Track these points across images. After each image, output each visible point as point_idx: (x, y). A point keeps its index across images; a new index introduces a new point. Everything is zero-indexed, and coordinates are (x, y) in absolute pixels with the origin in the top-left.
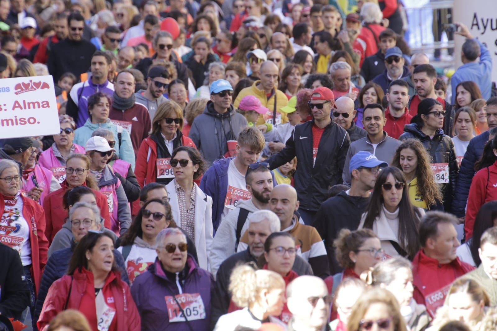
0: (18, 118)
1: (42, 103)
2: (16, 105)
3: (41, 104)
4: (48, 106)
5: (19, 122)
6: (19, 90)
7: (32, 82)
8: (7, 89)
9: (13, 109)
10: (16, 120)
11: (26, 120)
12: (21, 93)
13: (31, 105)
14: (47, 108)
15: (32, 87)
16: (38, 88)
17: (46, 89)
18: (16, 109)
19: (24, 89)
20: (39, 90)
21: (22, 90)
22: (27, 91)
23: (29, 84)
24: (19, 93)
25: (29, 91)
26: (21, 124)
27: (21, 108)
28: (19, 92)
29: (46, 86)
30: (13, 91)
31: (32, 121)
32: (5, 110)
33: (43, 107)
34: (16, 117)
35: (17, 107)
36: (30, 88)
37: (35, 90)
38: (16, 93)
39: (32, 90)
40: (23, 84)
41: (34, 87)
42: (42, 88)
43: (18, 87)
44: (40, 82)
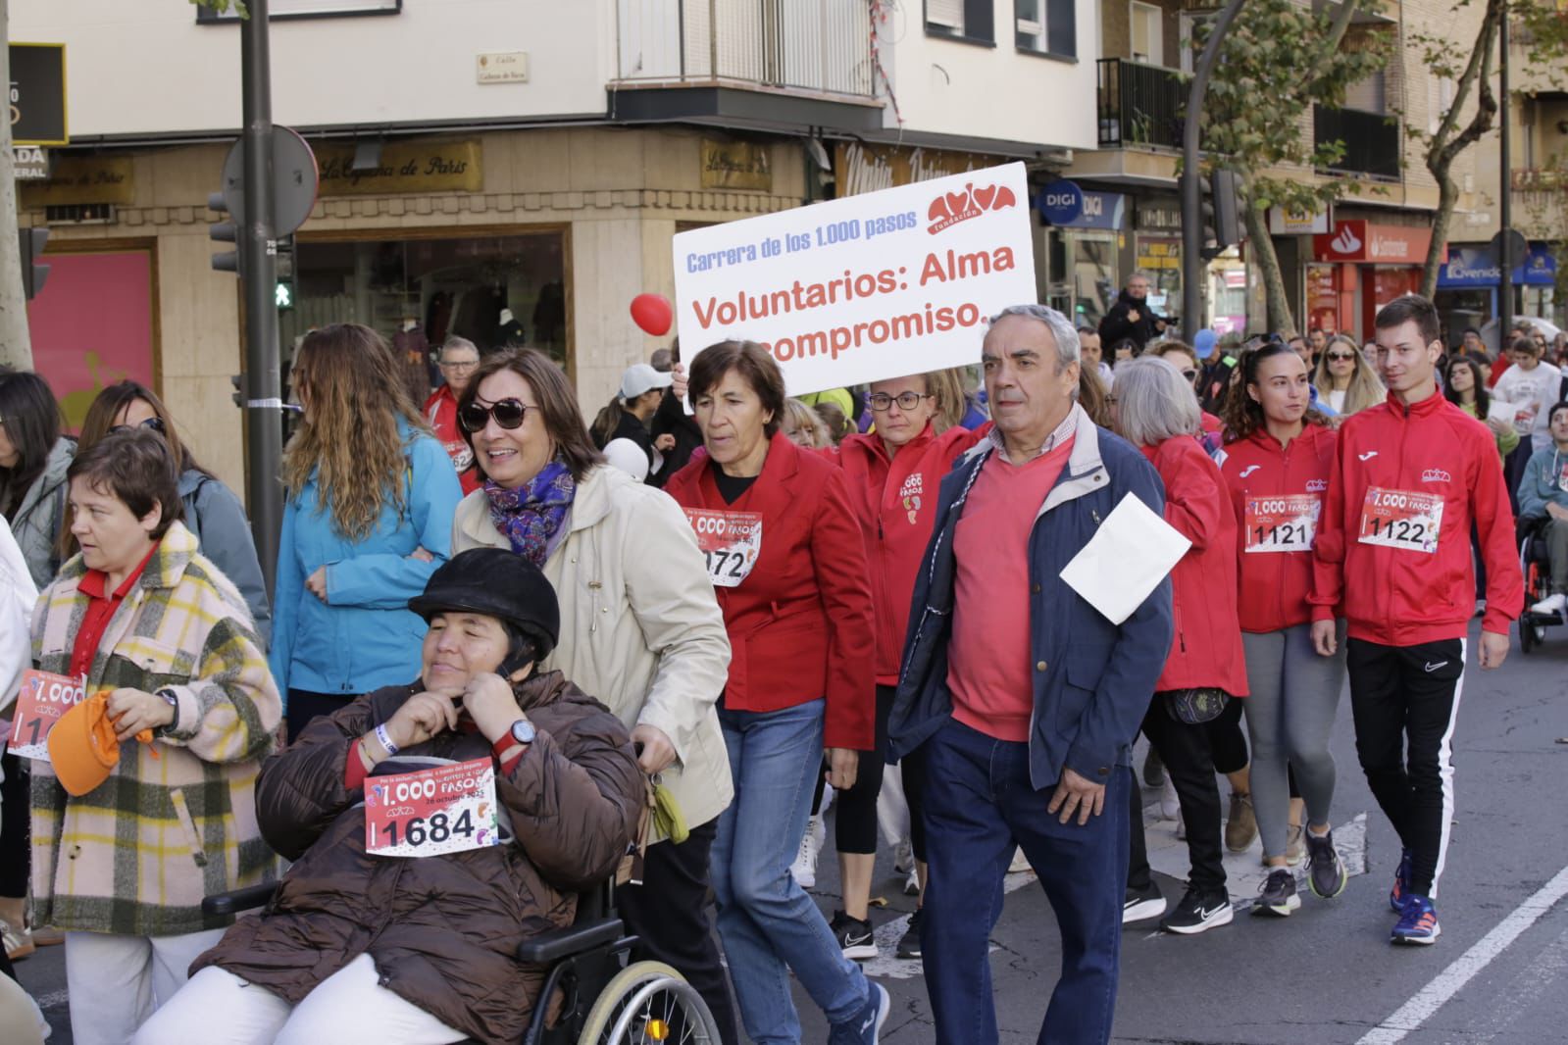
0: (934, 310)
1: (996, 254)
2: (932, 269)
3: (992, 260)
4: (1010, 265)
5: (935, 321)
6: (940, 218)
7: (973, 189)
8: (907, 220)
9: (923, 282)
10: (929, 315)
11: (954, 315)
12: (945, 227)
13: (968, 264)
14: (1008, 269)
15: (972, 206)
16: (985, 207)
17: (1006, 208)
18: (930, 280)
19: (952, 214)
20: (989, 214)
21: (947, 216)
22: (960, 220)
23: (964, 196)
24: (940, 230)
25: (964, 219)
26: (940, 327)
27: (943, 278)
28: (938, 224)
29: (1006, 198)
30: (924, 222)
31: (968, 315)
32: (904, 286)
33: (998, 268)
34: (928, 306)
35: (932, 274)
36: (966, 209)
37: (979, 213)
38: (932, 230)
39: (972, 216)
40: (950, 196)
41: (977, 205)
42: (996, 207)
43: (937, 208)
44: (992, 188)
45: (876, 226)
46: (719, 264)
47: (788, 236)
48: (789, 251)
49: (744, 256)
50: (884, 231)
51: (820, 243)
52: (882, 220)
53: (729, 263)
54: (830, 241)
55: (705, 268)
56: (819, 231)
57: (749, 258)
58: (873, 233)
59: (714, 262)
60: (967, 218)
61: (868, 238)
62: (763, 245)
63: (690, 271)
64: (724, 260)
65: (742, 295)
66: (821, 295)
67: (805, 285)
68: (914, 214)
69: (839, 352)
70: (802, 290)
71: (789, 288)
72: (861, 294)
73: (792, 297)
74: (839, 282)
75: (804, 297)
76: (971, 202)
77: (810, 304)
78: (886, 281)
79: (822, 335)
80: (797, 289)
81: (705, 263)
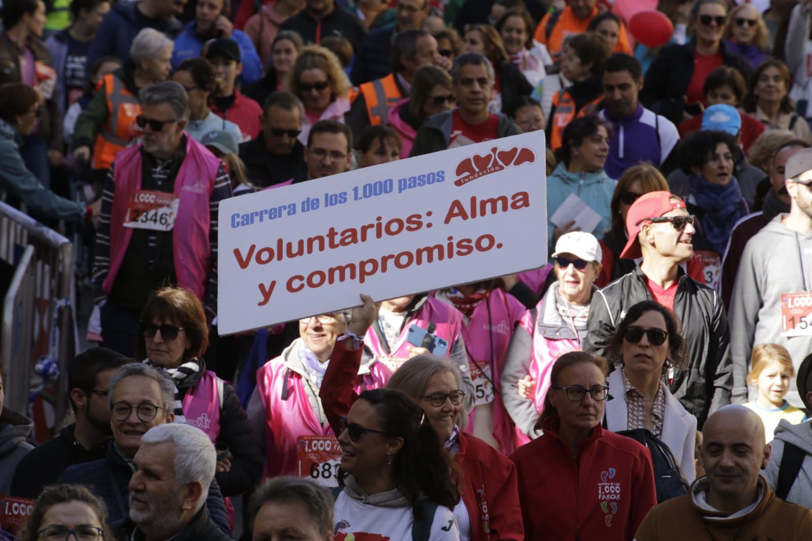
0: (455, 242)
1: (514, 197)
2: (456, 210)
3: (510, 201)
4: (526, 204)
5: (455, 249)
6: (467, 174)
7: (498, 152)
8: (439, 177)
9: (447, 221)
10: (450, 246)
11: (473, 244)
12: (470, 180)
13: (489, 206)
14: (524, 207)
15: (495, 163)
16: (507, 164)
18: (453, 219)
19: (477, 170)
20: (511, 169)
21: (473, 172)
22: (484, 175)
23: (489, 157)
24: (465, 182)
25: (488, 173)
26: (459, 253)
27: (465, 217)
28: (465, 178)
29: (527, 156)
30: (451, 176)
31: (485, 243)
32: (429, 225)
33: (514, 206)
34: (450, 238)
35: (456, 215)
36: (490, 166)
37: (502, 168)
38: (458, 183)
39: (495, 171)
40: (477, 158)
41: (500, 163)
42: (517, 163)
43: (464, 166)
44: (515, 150)
45: (408, 183)
46: (261, 220)
47: (327, 195)
48: (326, 205)
49: (285, 213)
50: (415, 186)
51: (356, 198)
52: (414, 178)
53: (270, 218)
54: (365, 196)
55: (247, 223)
56: (356, 190)
57: (289, 214)
58: (405, 188)
59: (257, 219)
60: (491, 172)
61: (400, 191)
62: (303, 203)
63: (233, 226)
64: (266, 217)
65: (280, 242)
66: (353, 236)
67: (340, 230)
68: (443, 172)
69: (366, 277)
70: (337, 233)
71: (324, 233)
72: (389, 232)
73: (327, 240)
74: (371, 226)
75: (337, 239)
76: (495, 160)
77: (343, 243)
78: (415, 223)
79: (352, 266)
80: (332, 233)
81: (248, 219)
